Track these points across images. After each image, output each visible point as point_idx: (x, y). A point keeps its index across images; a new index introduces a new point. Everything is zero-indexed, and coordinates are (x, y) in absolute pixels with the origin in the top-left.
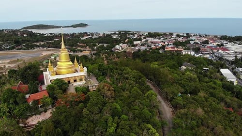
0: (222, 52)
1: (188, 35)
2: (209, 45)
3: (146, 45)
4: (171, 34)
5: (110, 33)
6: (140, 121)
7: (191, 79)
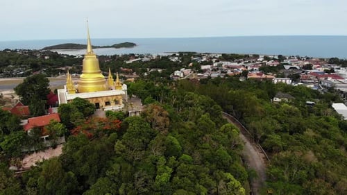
0: (333, 81)
1: (281, 58)
2: (313, 71)
3: (219, 71)
4: (256, 56)
5: (167, 55)
6: (214, 166)
7: (290, 113)
